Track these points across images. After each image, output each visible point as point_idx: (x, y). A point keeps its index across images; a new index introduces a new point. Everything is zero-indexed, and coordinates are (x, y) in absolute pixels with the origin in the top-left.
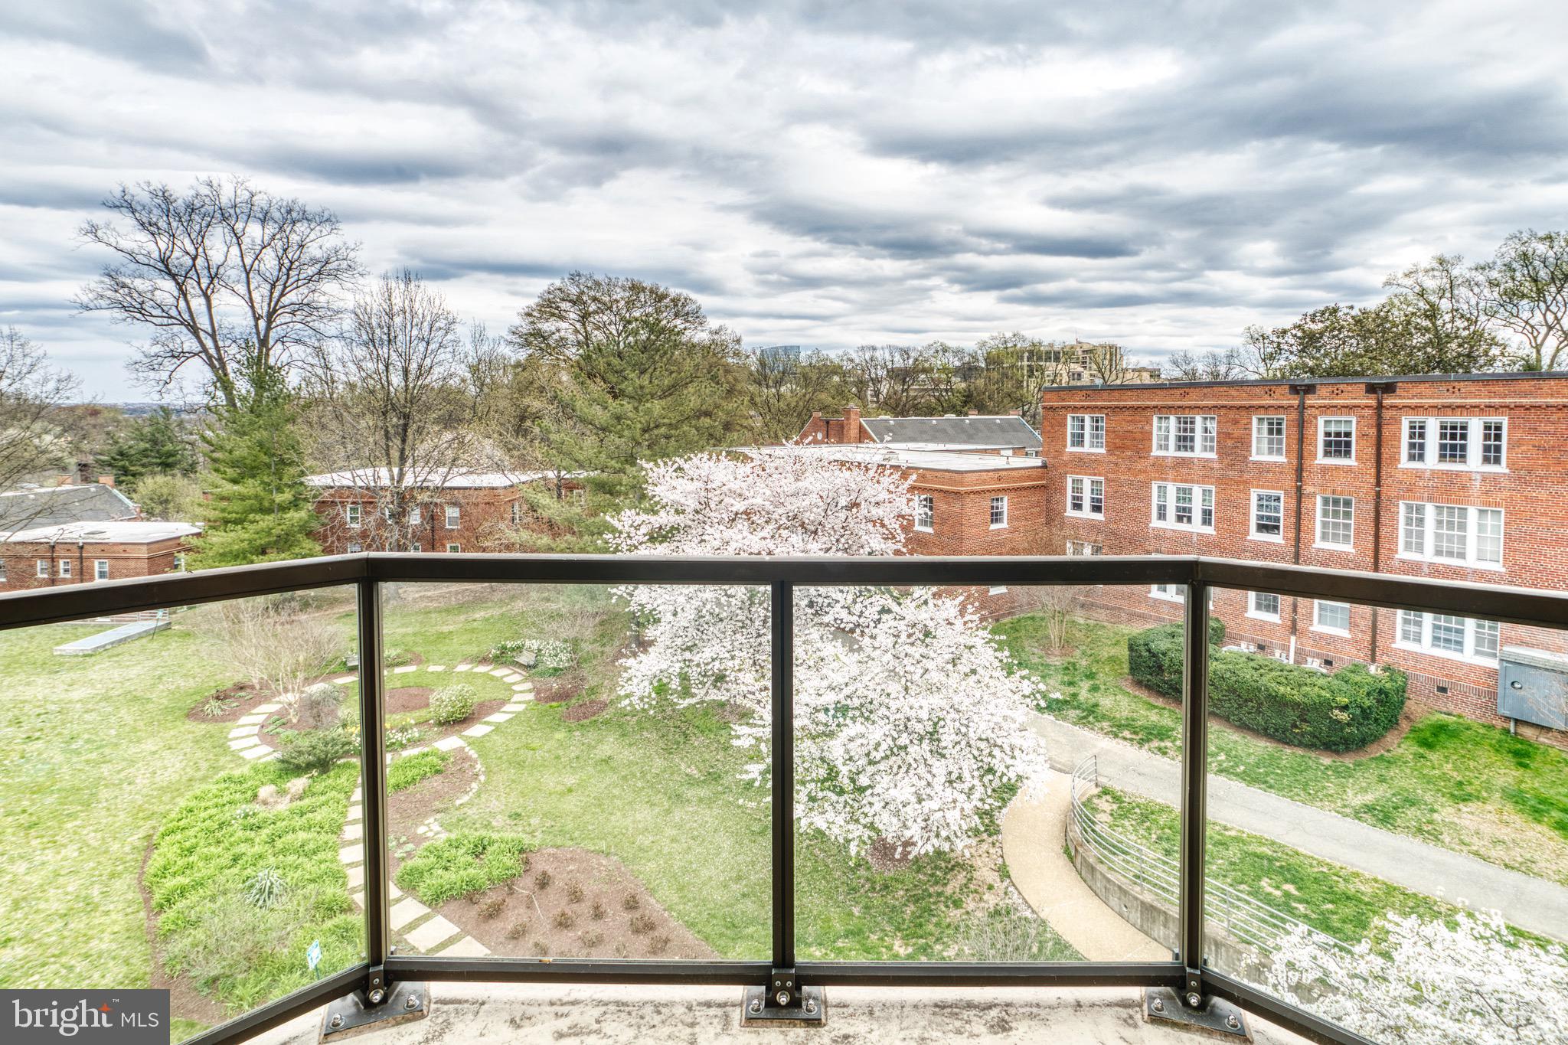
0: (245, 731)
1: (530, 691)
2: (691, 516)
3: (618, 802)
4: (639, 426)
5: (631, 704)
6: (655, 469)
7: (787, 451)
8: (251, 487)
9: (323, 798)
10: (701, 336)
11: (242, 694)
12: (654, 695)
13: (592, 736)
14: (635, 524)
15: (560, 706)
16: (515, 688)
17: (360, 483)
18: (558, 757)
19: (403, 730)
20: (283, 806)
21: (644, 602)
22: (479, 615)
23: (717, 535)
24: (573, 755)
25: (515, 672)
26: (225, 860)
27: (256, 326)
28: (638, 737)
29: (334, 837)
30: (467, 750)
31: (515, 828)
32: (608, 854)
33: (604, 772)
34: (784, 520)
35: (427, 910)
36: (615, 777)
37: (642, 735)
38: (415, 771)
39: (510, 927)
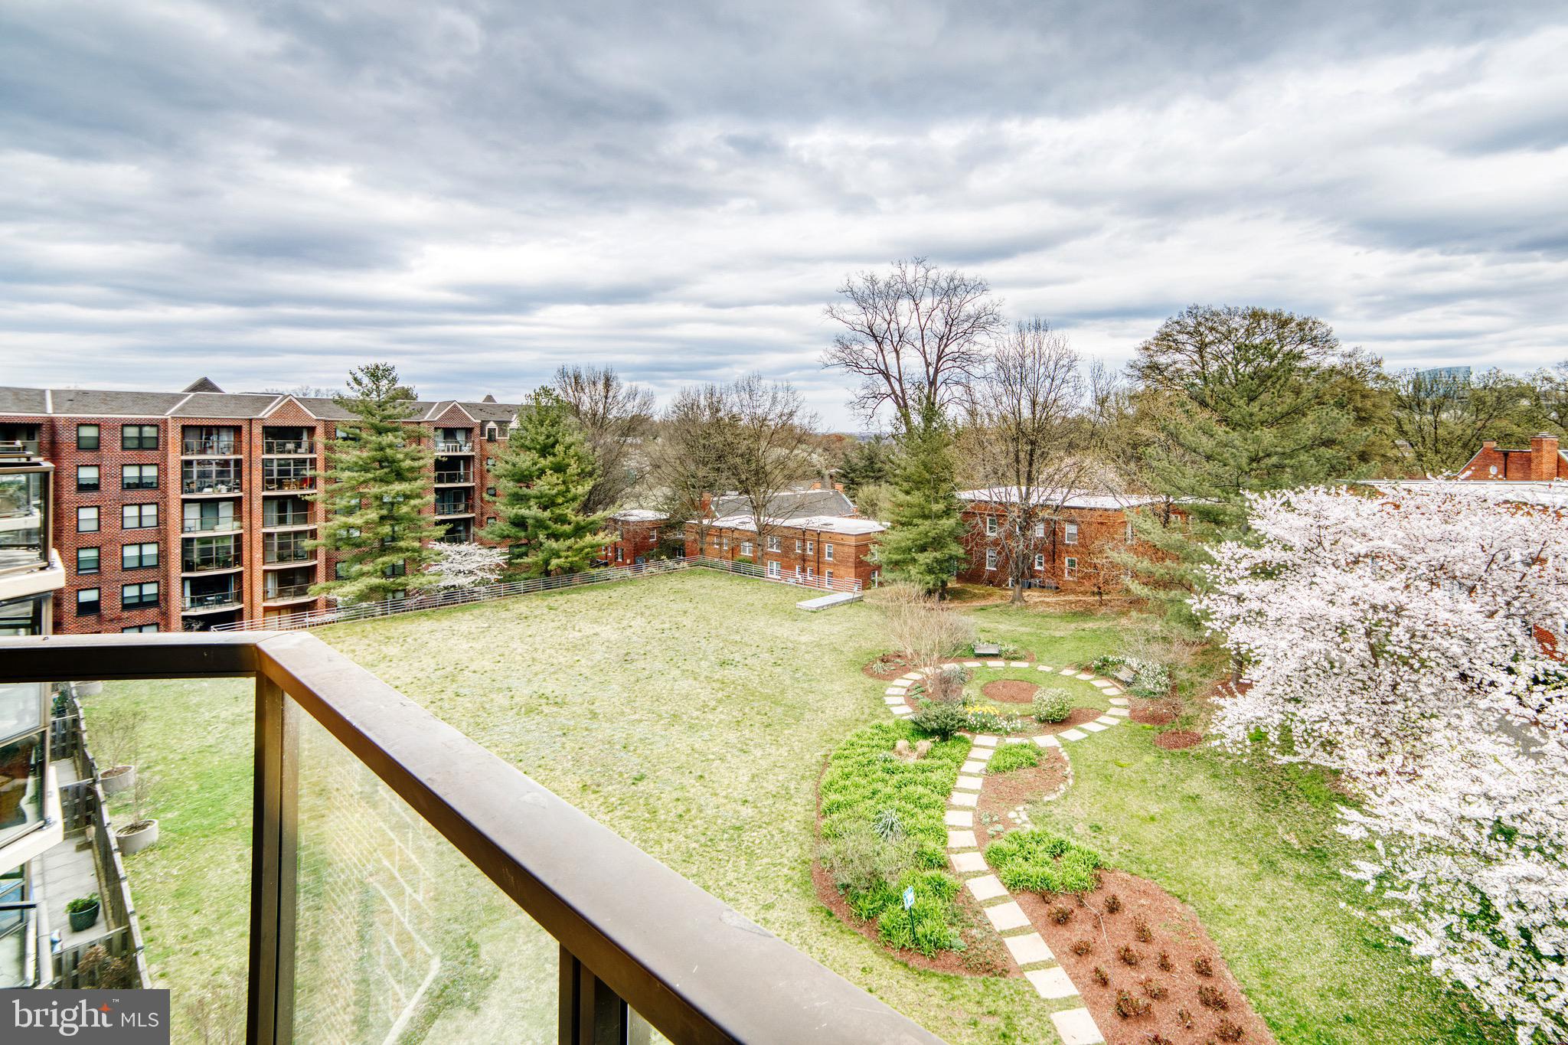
0: (896, 691)
1: (1126, 707)
2: (1301, 554)
3: (1202, 848)
4: (1245, 454)
5: (1223, 745)
6: (1259, 500)
7: (1433, 487)
8: (916, 498)
9: (940, 763)
10: (1331, 360)
11: (898, 660)
12: (1248, 743)
13: (1181, 768)
14: (1236, 557)
15: (1153, 729)
16: (1111, 700)
17: (995, 499)
18: (1144, 781)
19: (1009, 719)
20: (912, 760)
21: (1241, 641)
22: (1090, 625)
23: (1330, 579)
24: (1159, 783)
25: (1114, 686)
26: (868, 793)
27: (927, 371)
28: (1231, 782)
29: (943, 799)
30: (1060, 750)
31: (1094, 840)
32: (1184, 901)
33: (1190, 810)
34: (1423, 569)
35: (1006, 892)
36: (1201, 819)
37: (1235, 781)
38: (1014, 759)
39: (1075, 940)
